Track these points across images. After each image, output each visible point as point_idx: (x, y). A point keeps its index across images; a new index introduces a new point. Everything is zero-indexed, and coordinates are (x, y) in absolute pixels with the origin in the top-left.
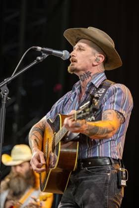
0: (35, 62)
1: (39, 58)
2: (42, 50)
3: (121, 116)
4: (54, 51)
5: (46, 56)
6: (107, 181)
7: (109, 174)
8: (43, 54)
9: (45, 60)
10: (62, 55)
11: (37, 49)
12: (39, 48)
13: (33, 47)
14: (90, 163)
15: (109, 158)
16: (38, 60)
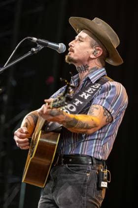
0: (29, 54)
1: (34, 49)
2: (37, 41)
3: (109, 114)
4: (50, 43)
5: (41, 47)
6: (85, 181)
7: (88, 174)
8: (38, 46)
9: (40, 52)
10: (57, 48)
11: (32, 40)
12: (35, 39)
13: (29, 37)
14: (71, 160)
15: (91, 157)
16: (33, 52)
